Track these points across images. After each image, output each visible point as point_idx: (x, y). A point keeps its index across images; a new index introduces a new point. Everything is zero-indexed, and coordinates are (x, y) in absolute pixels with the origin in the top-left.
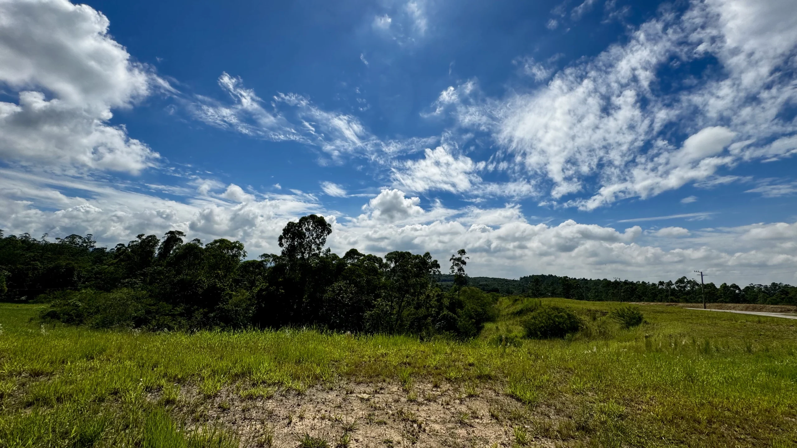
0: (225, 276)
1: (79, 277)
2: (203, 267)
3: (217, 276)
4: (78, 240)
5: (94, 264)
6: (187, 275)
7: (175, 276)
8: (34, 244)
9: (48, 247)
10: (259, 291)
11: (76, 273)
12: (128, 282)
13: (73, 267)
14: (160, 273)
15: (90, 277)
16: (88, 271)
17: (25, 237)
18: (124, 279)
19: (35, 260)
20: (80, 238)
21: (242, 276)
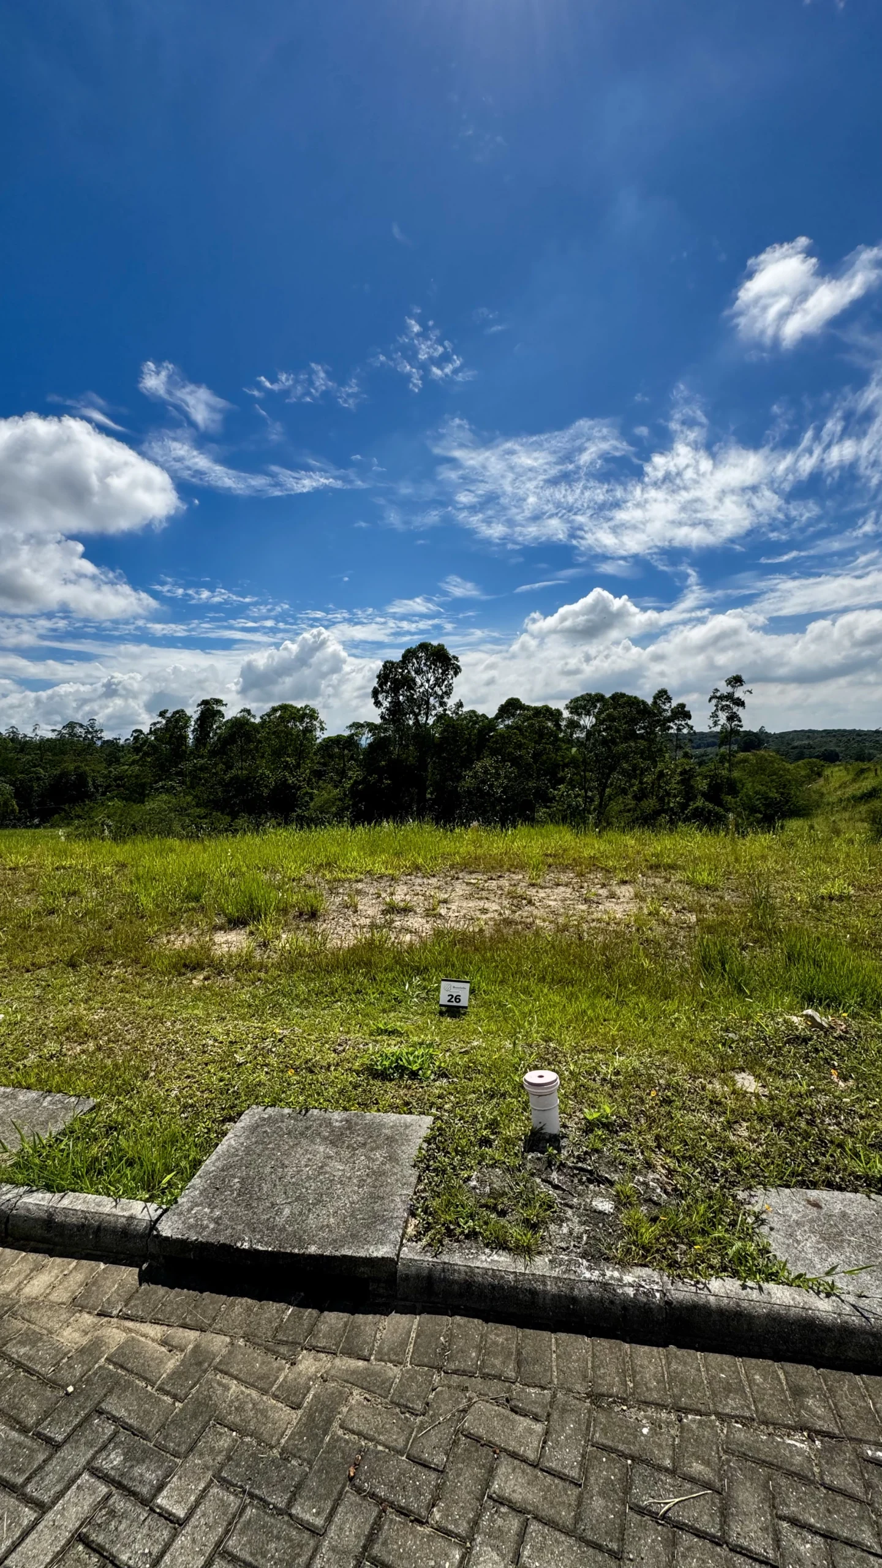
0: (298, 766)
1: (96, 787)
2: (263, 754)
3: (287, 767)
4: (79, 730)
5: (110, 765)
6: (242, 769)
7: (225, 772)
8: (26, 742)
9: (45, 745)
10: (353, 786)
11: (89, 780)
12: (162, 787)
13: (85, 772)
14: (203, 768)
15: (109, 786)
16: (105, 777)
17: (13, 732)
18: (156, 782)
19: (35, 766)
20: (81, 726)
21: (324, 764)
